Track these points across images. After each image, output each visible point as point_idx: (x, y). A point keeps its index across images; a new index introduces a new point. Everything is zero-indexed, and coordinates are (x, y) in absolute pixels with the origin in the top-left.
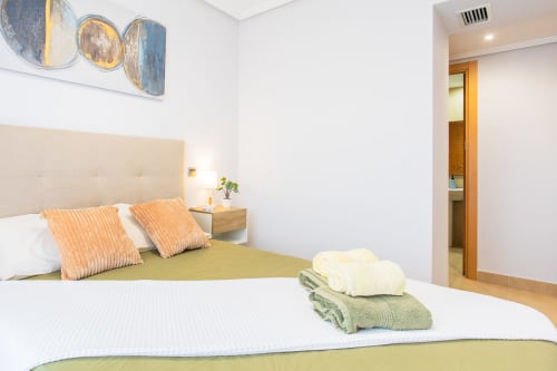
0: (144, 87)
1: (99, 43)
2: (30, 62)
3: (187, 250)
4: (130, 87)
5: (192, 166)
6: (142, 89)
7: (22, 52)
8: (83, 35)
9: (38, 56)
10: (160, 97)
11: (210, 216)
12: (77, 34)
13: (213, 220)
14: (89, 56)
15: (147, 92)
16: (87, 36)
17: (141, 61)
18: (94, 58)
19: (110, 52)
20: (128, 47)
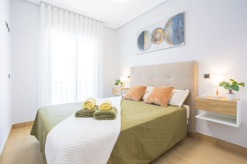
0: (173, 43)
1: (156, 37)
5: (207, 73)
7: (140, 50)
9: (143, 49)
15: (175, 44)
16: (153, 37)
17: (171, 34)
18: (155, 42)
19: (160, 37)
20: (166, 32)
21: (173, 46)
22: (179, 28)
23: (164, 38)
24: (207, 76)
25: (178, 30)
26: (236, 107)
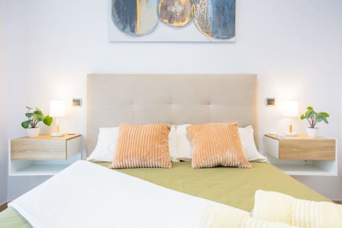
0: (214, 34)
1: (173, 10)
2: (128, 34)
3: (220, 166)
4: (202, 36)
5: (270, 97)
6: (212, 36)
7: (123, 30)
8: (162, 7)
9: (133, 30)
10: (232, 39)
11: (276, 143)
12: (158, 7)
13: (281, 146)
14: (166, 21)
15: (217, 37)
16: (164, 7)
17: (210, 15)
18: (170, 21)
19: (183, 14)
20: (198, 6)
21: (213, 40)
22: (226, 8)
23: (192, 17)
24: (270, 102)
25: (224, 8)
26: (335, 147)
